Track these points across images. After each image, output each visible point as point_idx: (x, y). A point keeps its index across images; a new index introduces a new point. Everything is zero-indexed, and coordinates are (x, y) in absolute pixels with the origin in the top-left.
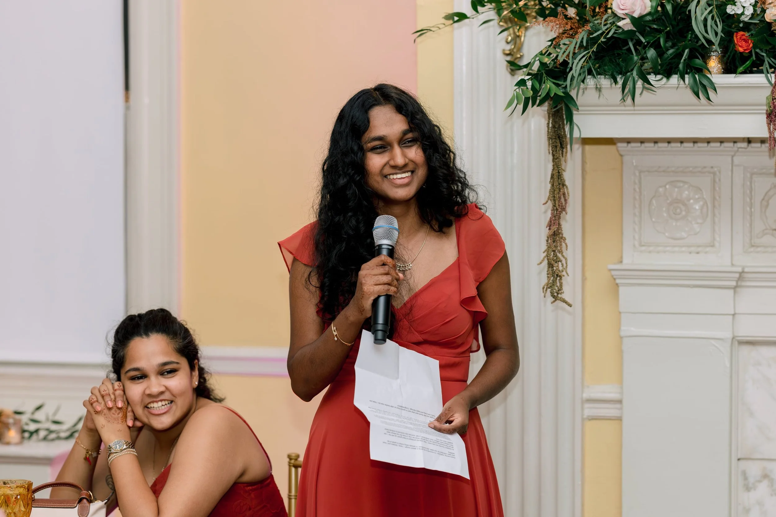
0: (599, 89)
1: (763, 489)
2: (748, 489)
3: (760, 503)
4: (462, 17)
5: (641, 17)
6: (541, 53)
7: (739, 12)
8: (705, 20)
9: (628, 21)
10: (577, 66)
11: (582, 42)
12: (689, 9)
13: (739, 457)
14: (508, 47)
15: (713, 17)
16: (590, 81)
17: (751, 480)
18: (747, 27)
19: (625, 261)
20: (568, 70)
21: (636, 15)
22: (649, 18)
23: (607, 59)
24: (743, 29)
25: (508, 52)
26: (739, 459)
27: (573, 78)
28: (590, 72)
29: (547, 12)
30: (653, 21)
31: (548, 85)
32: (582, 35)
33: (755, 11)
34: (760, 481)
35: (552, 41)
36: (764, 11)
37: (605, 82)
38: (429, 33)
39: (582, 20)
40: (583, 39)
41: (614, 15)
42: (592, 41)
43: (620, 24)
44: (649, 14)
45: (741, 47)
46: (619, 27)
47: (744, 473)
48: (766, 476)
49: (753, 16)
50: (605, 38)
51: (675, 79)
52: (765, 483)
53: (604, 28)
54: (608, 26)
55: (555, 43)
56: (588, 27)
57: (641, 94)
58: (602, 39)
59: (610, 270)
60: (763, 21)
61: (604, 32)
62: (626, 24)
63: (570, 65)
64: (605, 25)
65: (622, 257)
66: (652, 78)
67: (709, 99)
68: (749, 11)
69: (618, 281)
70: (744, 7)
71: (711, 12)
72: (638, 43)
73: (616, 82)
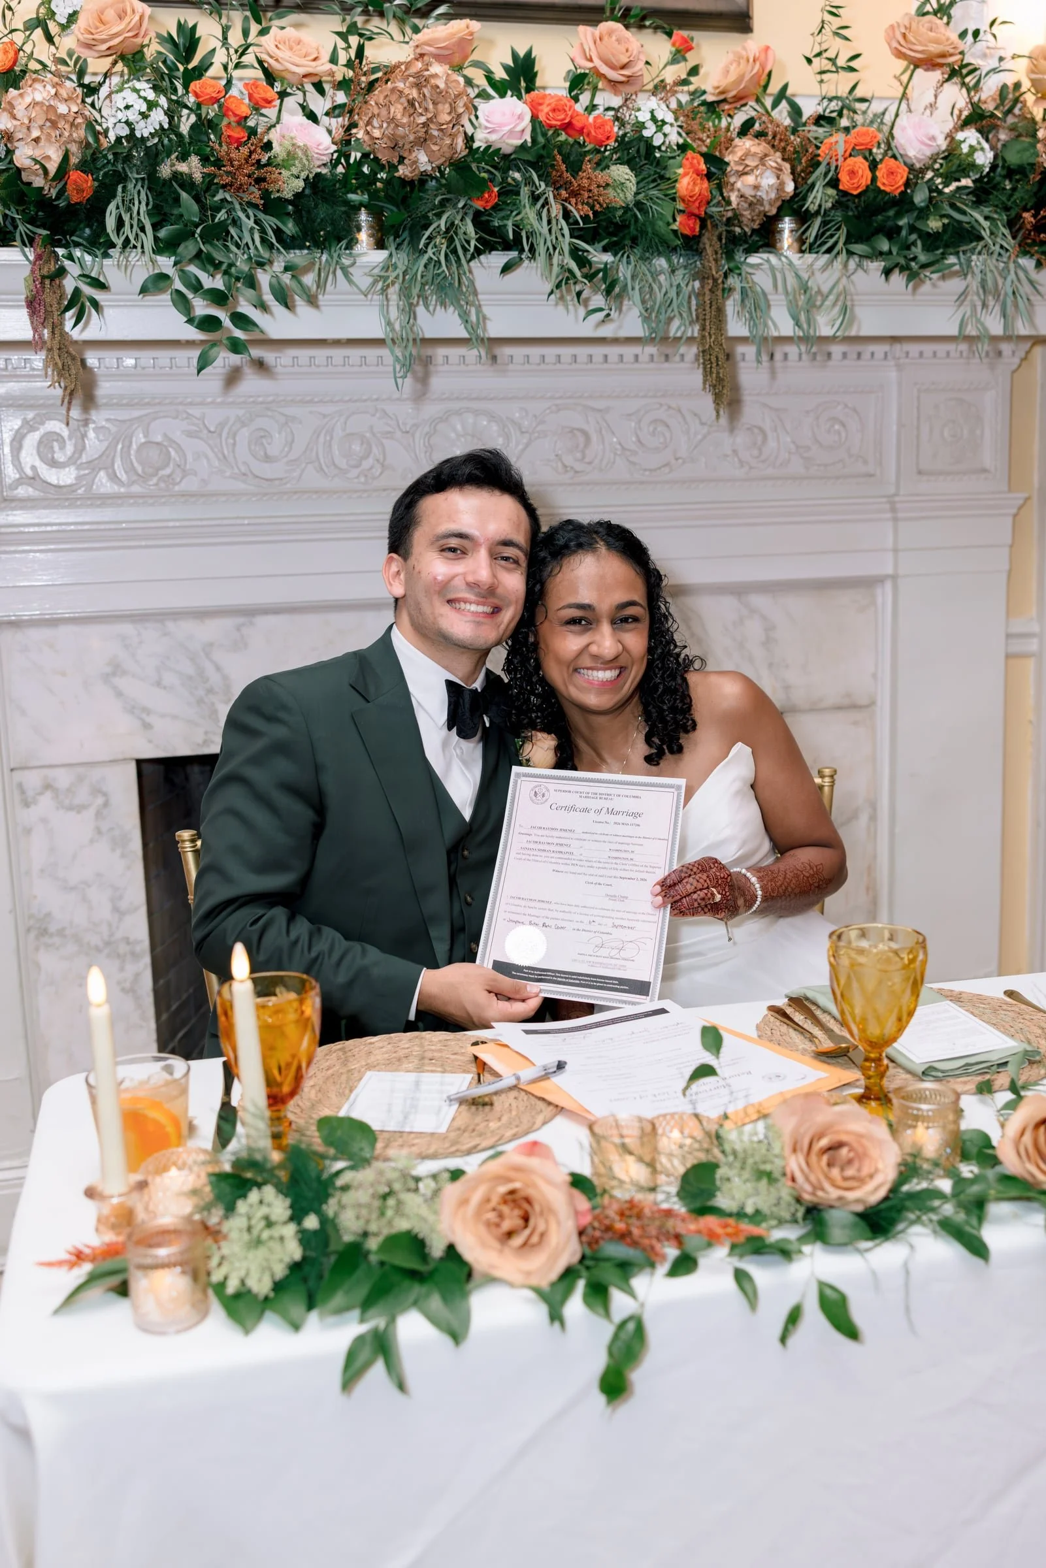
1: (46, 802)
2: (27, 804)
3: (44, 820)
13: (12, 766)
17: (30, 793)
26: (12, 770)
34: (41, 794)
36: (10, 151)
47: (20, 786)
48: (48, 787)
52: (48, 794)
60: (11, 167)
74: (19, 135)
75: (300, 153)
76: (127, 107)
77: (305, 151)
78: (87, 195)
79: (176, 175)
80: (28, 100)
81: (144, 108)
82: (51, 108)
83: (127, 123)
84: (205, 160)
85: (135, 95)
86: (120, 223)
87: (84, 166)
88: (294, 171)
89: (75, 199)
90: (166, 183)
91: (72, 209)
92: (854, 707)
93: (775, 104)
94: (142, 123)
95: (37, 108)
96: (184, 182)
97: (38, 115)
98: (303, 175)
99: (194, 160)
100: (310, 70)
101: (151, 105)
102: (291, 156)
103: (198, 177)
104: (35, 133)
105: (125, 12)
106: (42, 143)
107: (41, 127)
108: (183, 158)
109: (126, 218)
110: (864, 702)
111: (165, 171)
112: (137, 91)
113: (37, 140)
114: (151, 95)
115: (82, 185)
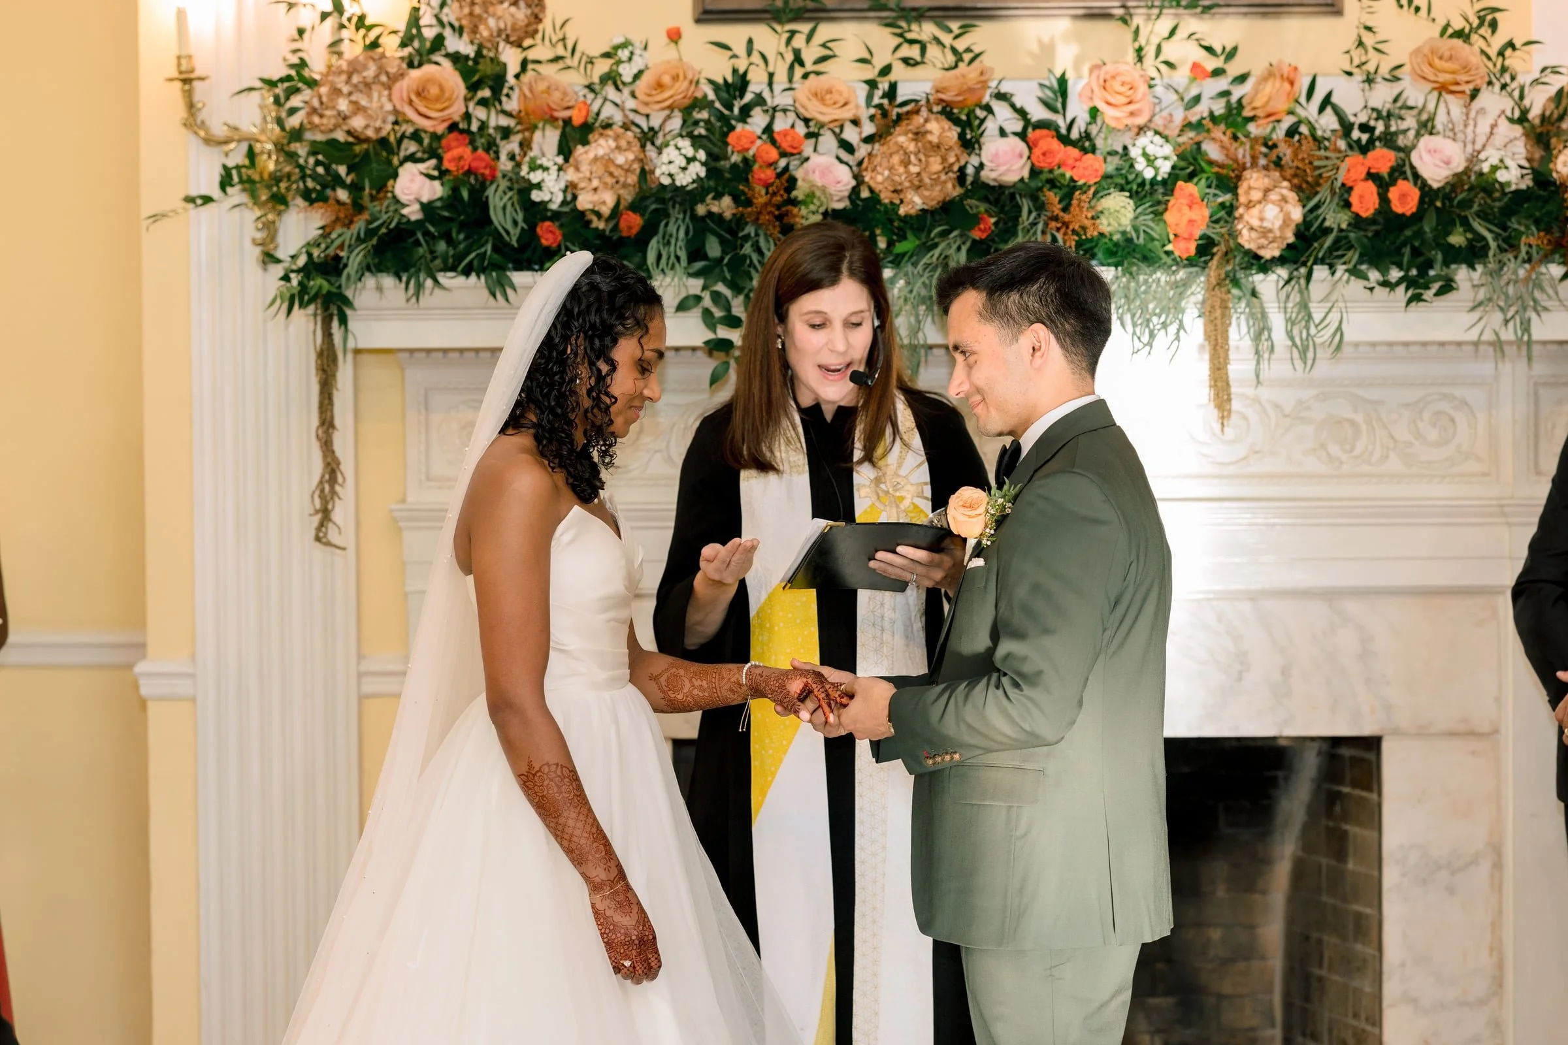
0: (379, 289)
4: (207, 200)
5: (430, 203)
6: (308, 244)
7: (547, 198)
8: (504, 208)
9: (417, 207)
10: (355, 260)
11: (359, 234)
12: (486, 194)
14: (259, 236)
15: (513, 205)
16: (370, 281)
18: (556, 216)
19: (410, 499)
20: (341, 266)
21: (425, 200)
22: (439, 204)
23: (389, 254)
24: (551, 219)
25: (259, 242)
27: (349, 277)
28: (369, 269)
29: (314, 196)
30: (442, 208)
31: (318, 283)
32: (359, 225)
33: (565, 197)
35: (322, 228)
36: (575, 197)
37: (388, 281)
38: (165, 220)
39: (358, 207)
40: (360, 229)
41: (396, 200)
42: (370, 233)
43: (405, 211)
44: (441, 199)
45: (546, 239)
46: (403, 216)
49: (564, 203)
50: (387, 228)
51: (473, 277)
53: (385, 217)
54: (390, 214)
55: (326, 231)
56: (366, 216)
57: (431, 294)
58: (384, 230)
59: (392, 511)
60: (575, 209)
61: (384, 222)
62: (413, 212)
63: (345, 260)
64: (386, 213)
65: (405, 495)
66: (441, 277)
67: (507, 300)
68: (559, 198)
69: (401, 524)
70: (552, 193)
71: (510, 198)
72: (426, 233)
73: (400, 279)
74: (582, 185)
75: (818, 193)
76: (670, 162)
77: (824, 189)
78: (635, 231)
79: (710, 214)
80: (591, 155)
81: (683, 163)
82: (611, 161)
83: (671, 175)
84: (736, 199)
85: (677, 152)
86: (659, 257)
87: (634, 207)
88: (812, 207)
89: (625, 234)
90: (703, 219)
91: (622, 241)
92: (1472, 734)
93: (1322, 109)
94: (681, 175)
95: (598, 163)
96: (718, 218)
97: (599, 169)
98: (822, 210)
99: (727, 201)
100: (836, 117)
101: (690, 160)
102: (811, 196)
103: (728, 215)
104: (595, 183)
105: (678, 76)
106: (599, 192)
107: (600, 178)
108: (718, 197)
109: (664, 253)
110: (1485, 728)
111: (701, 210)
112: (679, 149)
113: (595, 190)
114: (690, 152)
115: (633, 222)
